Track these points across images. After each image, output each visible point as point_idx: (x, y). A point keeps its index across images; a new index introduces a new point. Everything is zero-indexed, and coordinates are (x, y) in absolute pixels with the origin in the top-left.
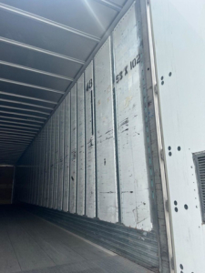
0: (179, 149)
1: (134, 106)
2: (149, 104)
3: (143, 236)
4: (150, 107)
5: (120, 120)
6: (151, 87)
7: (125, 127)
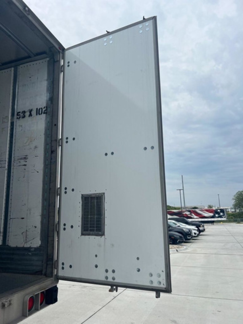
0: (73, 190)
1: (36, 147)
2: (52, 152)
3: (30, 251)
4: (53, 155)
5: (16, 154)
6: (56, 140)
7: (23, 162)
